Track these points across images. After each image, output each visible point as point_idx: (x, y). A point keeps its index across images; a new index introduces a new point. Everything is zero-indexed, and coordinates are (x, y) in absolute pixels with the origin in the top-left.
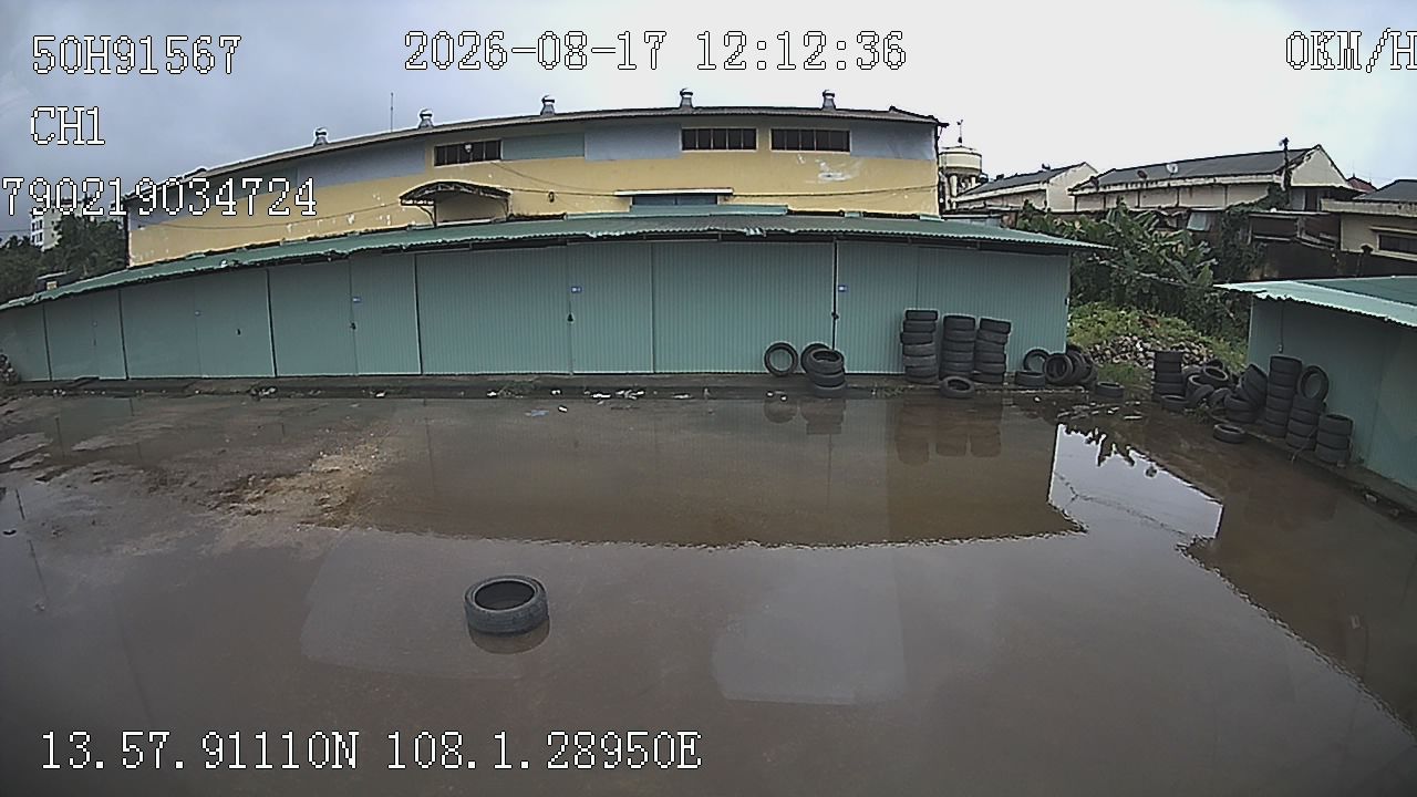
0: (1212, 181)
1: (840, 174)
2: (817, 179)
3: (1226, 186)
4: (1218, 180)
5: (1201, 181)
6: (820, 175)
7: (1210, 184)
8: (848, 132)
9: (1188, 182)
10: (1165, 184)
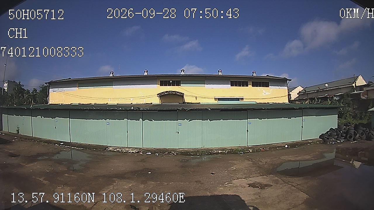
0: (337, 87)
1: (267, 93)
2: (263, 94)
3: (341, 88)
4: (339, 87)
5: (335, 88)
6: (263, 93)
7: (337, 88)
8: (269, 82)
9: (331, 89)
10: (325, 90)
